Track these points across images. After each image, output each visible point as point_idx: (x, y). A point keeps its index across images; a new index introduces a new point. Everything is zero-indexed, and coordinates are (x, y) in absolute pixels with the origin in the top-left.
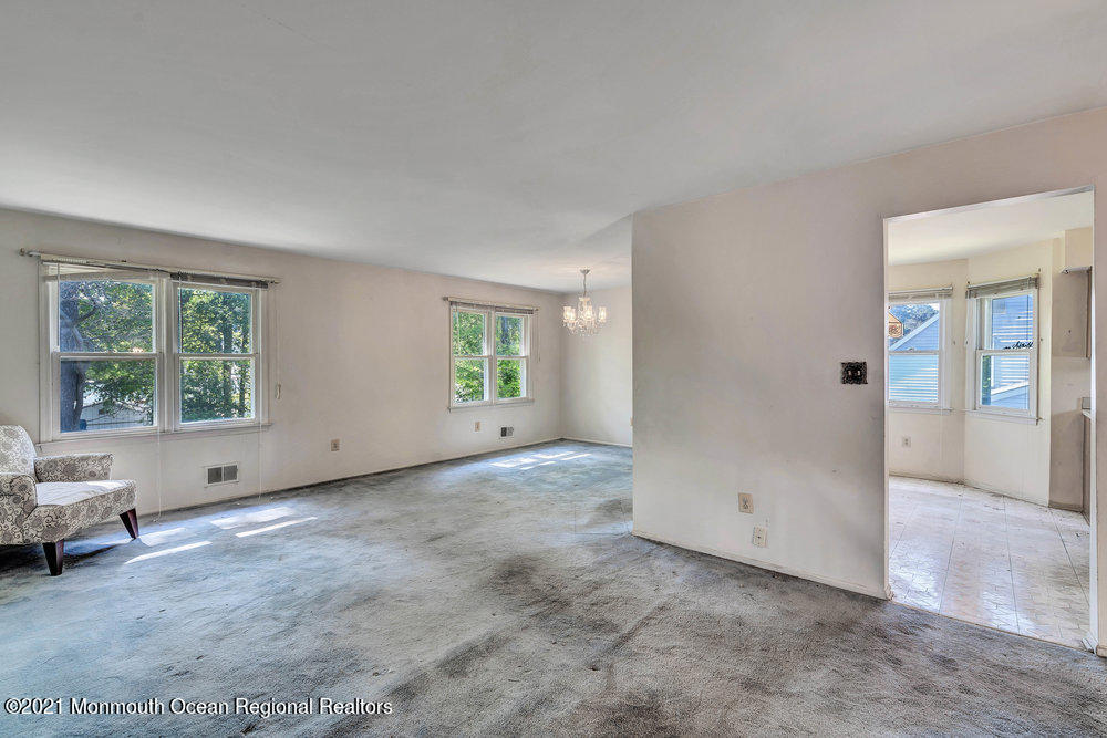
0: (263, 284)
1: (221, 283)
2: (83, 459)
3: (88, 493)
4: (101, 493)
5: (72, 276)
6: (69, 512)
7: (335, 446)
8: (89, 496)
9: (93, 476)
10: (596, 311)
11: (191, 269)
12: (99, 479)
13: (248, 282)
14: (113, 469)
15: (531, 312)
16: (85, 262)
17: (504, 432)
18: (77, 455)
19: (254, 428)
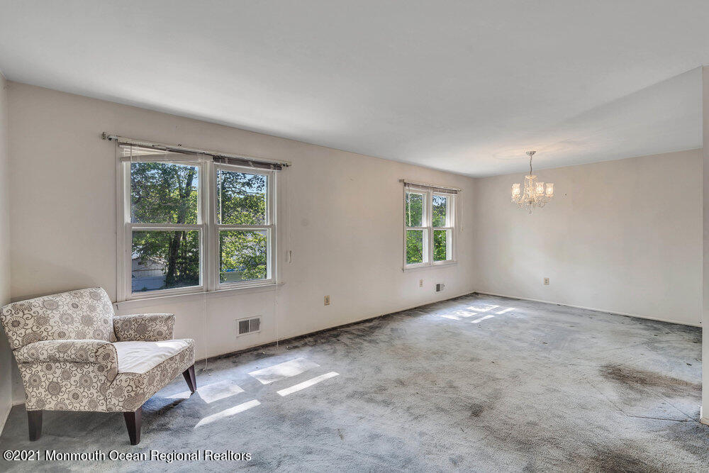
0: (278, 167)
1: (249, 165)
2: (153, 319)
3: (159, 356)
4: (170, 355)
5: (142, 157)
6: (146, 381)
7: (327, 301)
8: (161, 360)
9: (160, 336)
10: (545, 187)
11: (228, 153)
12: (165, 339)
13: (267, 165)
14: (176, 329)
15: (456, 192)
16: (151, 145)
17: (438, 288)
18: (147, 315)
19: (272, 287)
